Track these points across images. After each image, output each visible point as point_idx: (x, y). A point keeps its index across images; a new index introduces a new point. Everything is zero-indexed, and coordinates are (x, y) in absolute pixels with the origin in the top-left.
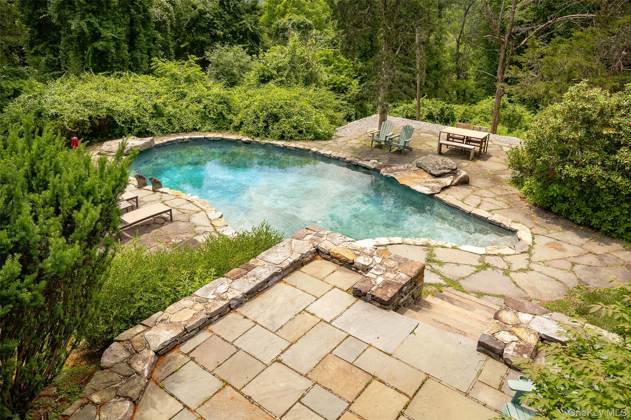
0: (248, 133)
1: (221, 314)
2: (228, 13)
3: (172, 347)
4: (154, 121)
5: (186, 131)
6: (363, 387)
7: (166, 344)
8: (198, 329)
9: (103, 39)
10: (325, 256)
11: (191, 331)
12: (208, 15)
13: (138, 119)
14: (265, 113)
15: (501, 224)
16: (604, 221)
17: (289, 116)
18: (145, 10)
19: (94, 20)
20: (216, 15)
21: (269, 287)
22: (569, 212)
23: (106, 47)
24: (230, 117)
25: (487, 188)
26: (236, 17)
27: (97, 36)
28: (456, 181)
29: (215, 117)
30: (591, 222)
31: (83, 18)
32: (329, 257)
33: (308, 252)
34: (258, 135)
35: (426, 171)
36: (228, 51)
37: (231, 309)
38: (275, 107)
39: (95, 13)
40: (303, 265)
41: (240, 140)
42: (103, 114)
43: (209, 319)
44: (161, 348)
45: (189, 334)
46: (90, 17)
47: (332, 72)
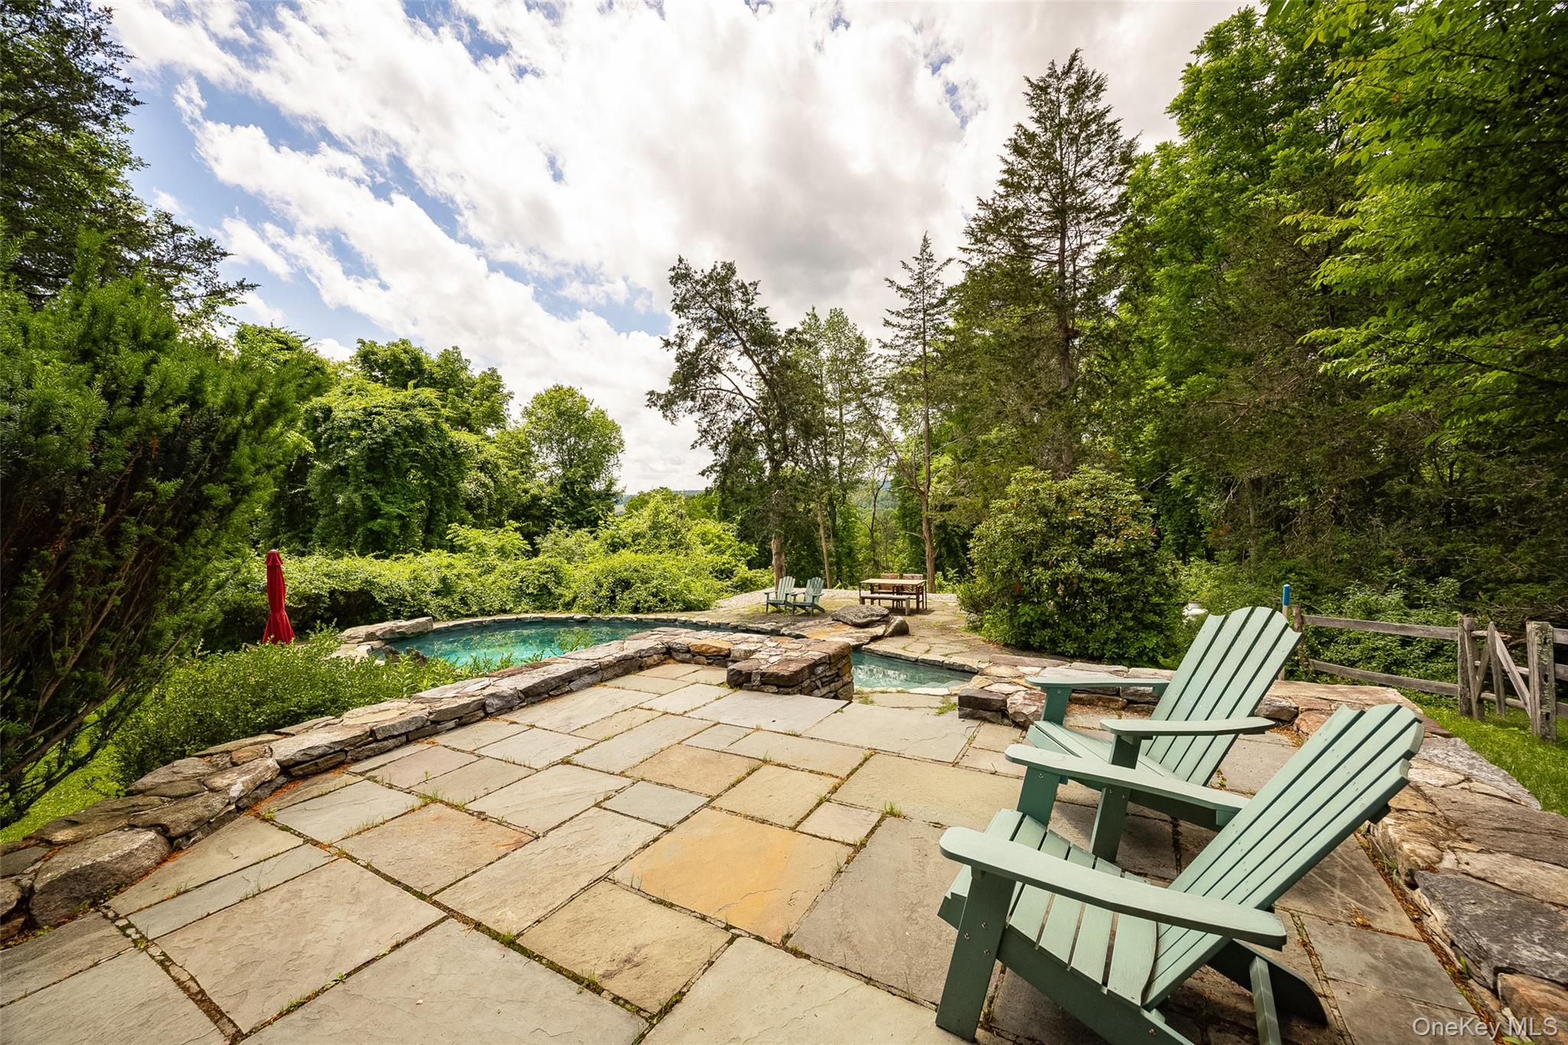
0: (585, 608)
1: (463, 720)
2: (572, 498)
3: (331, 763)
4: (439, 600)
5: (489, 614)
6: (744, 773)
7: (315, 753)
8: (404, 739)
9: (382, 516)
10: (681, 656)
11: (385, 739)
12: (544, 501)
13: (413, 596)
14: (611, 580)
15: (964, 666)
16: (1105, 643)
17: (645, 582)
18: (452, 484)
19: (374, 494)
20: (555, 502)
21: (571, 691)
22: (1053, 642)
23: (385, 527)
24: (558, 591)
25: (935, 636)
26: (583, 504)
27: (374, 513)
28: (890, 630)
29: (535, 592)
30: (1087, 649)
31: (357, 489)
32: (688, 656)
33: (651, 648)
34: (598, 611)
35: (846, 624)
36: (567, 536)
37: (487, 715)
38: (626, 570)
39: (377, 484)
40: (641, 668)
41: (572, 618)
42: (353, 587)
43: (433, 722)
44: (299, 758)
45: (379, 745)
46: (369, 489)
47: (711, 552)
